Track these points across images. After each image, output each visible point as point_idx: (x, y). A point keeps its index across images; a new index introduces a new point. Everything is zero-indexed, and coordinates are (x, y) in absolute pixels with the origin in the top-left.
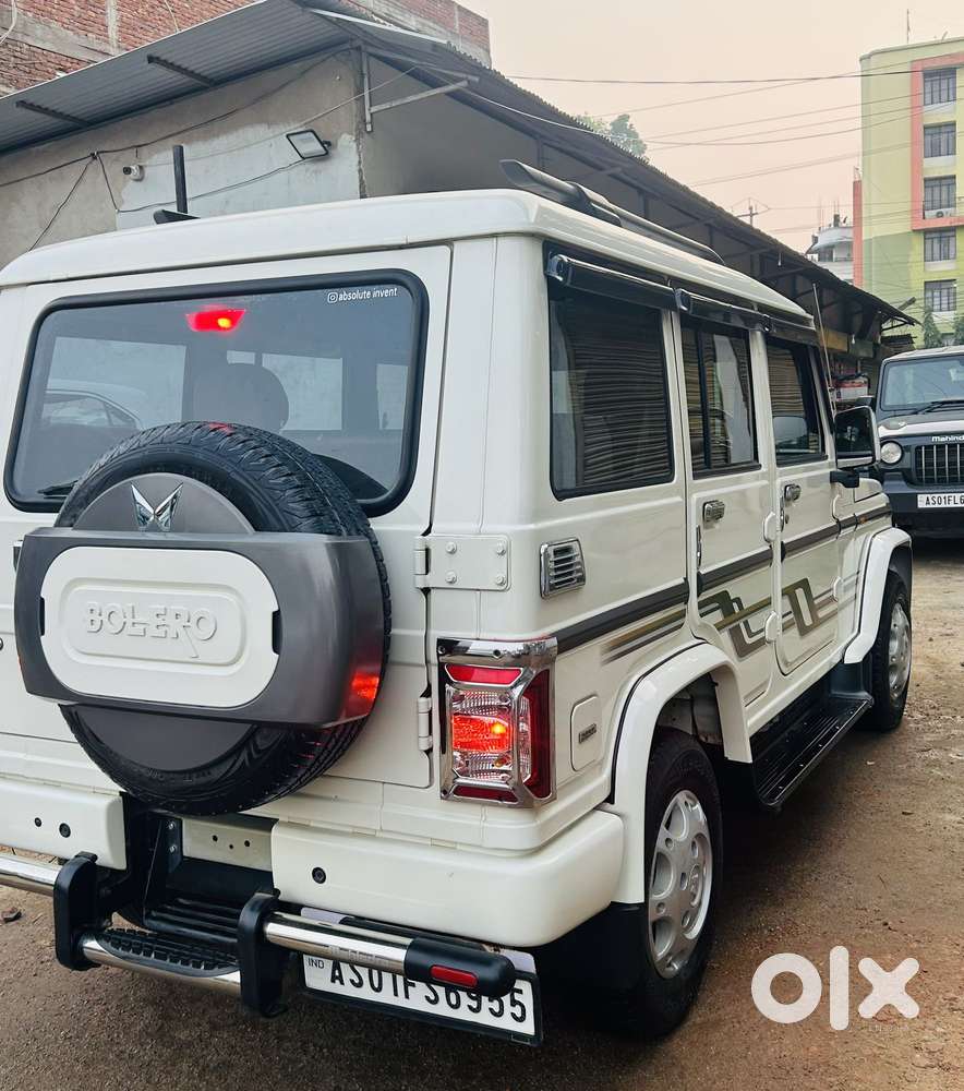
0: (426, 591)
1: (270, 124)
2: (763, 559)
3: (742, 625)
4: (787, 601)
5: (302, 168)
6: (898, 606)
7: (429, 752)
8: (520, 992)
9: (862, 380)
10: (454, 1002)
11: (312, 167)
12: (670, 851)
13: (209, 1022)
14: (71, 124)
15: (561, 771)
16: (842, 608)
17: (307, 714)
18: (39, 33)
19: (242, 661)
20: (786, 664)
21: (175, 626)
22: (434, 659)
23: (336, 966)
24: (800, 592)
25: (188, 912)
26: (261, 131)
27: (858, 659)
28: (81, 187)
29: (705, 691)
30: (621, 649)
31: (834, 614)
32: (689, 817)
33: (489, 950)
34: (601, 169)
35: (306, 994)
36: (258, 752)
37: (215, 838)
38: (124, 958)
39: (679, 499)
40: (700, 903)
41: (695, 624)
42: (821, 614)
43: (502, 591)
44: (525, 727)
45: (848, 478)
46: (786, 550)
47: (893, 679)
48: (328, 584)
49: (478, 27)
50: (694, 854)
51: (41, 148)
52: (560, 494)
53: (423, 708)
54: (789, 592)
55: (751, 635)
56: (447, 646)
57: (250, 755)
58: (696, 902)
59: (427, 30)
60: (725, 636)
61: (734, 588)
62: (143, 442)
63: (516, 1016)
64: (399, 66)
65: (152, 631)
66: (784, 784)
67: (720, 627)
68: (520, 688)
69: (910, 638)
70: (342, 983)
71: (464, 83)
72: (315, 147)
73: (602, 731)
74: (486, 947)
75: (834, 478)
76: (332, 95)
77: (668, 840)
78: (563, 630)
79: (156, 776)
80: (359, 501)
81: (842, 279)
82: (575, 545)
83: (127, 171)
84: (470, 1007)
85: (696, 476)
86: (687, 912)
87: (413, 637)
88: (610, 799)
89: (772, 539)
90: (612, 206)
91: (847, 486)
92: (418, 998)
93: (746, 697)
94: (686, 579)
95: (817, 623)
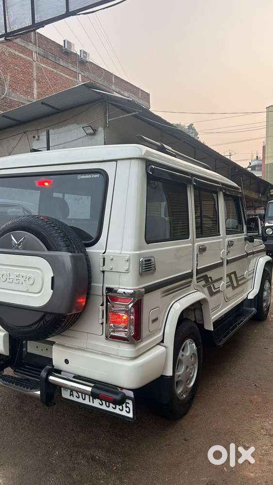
0: (103, 272)
1: (78, 124)
2: (220, 265)
3: (212, 286)
4: (228, 279)
5: (87, 137)
6: (267, 281)
7: (102, 324)
8: (129, 403)
9: (263, 208)
10: (108, 405)
11: (90, 137)
12: (183, 359)
13: (35, 405)
14: (18, 123)
15: (145, 332)
16: (248, 281)
17: (62, 311)
18: (13, 95)
19: (42, 292)
20: (227, 298)
21: (22, 280)
22: (105, 294)
23: (72, 391)
24: (233, 276)
25: (28, 370)
26: (75, 126)
27: (252, 298)
28: (21, 141)
29: (198, 306)
30: (168, 293)
31: (245, 283)
32: (190, 348)
33: (119, 389)
34: (180, 140)
35: (62, 399)
36: (46, 321)
37: (37, 347)
38: (6, 384)
39: (191, 244)
40: (193, 376)
41: (195, 284)
42: (240, 283)
43: (128, 273)
44: (132, 317)
45: (251, 239)
46: (228, 262)
47: (265, 304)
48: (70, 268)
49: (146, 96)
50: (191, 359)
51: (9, 129)
52: (148, 242)
53: (101, 310)
54: (229, 276)
55: (215, 289)
56: (109, 290)
57: (43, 322)
58: (191, 376)
59: (131, 97)
60: (206, 289)
61: (209, 274)
62: (16, 221)
63: (127, 411)
64: (118, 107)
65: (15, 281)
66: (224, 338)
67: (204, 286)
68: (132, 304)
69: (271, 291)
70: (73, 396)
71: (137, 112)
72: (91, 131)
73: (160, 319)
74: (118, 388)
75: (246, 239)
76: (97, 115)
77: (183, 355)
78: (147, 286)
79: (15, 327)
80: (83, 242)
81: (257, 176)
82: (152, 259)
83: (34, 137)
84: (113, 407)
85: (197, 237)
86: (188, 379)
87: (98, 287)
88: (162, 341)
89: (223, 258)
90: (173, 150)
91: (250, 242)
92: (96, 403)
93: (212, 309)
94: (192, 271)
95: (239, 285)
